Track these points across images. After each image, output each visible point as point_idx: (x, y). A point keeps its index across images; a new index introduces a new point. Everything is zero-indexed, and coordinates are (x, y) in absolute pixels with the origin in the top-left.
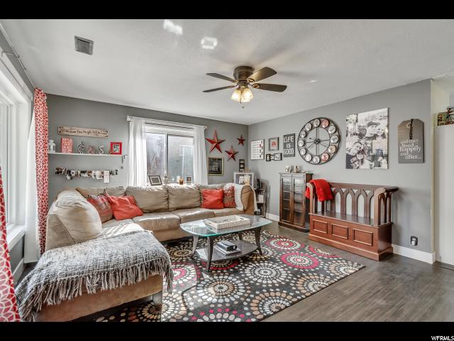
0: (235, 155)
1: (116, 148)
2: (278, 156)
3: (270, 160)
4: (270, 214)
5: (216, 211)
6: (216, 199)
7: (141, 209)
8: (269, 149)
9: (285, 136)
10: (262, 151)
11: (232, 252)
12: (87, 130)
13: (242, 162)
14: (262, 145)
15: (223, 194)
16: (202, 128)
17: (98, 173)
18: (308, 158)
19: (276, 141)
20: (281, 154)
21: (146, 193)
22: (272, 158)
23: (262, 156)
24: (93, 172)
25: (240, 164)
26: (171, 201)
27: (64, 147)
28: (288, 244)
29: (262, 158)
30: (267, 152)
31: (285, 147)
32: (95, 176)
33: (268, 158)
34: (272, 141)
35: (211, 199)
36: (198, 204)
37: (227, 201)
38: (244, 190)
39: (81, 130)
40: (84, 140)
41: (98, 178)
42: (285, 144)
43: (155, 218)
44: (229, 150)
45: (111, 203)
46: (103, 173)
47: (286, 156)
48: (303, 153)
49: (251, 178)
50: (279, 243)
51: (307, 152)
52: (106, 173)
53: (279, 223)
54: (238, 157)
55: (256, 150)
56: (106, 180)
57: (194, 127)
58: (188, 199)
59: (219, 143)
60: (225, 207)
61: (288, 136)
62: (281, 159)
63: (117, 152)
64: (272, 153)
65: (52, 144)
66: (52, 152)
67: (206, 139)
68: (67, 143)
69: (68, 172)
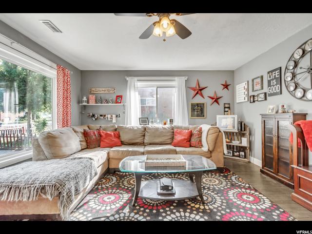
0: (219, 100)
1: (119, 99)
2: (262, 96)
3: (254, 101)
4: (255, 159)
5: (178, 149)
6: (183, 138)
7: (121, 142)
8: (253, 90)
9: (268, 73)
10: (246, 93)
11: (165, 192)
12: (104, 89)
13: (227, 106)
14: (246, 87)
15: (191, 135)
16: (184, 79)
17: (109, 116)
18: (299, 93)
19: (259, 80)
20: (265, 94)
21: (126, 130)
22: (256, 99)
23: (246, 98)
24: (106, 116)
25: (225, 108)
26: (146, 138)
27: (90, 101)
28: (251, 199)
29: (246, 100)
30: (251, 93)
31: (269, 85)
32: (107, 118)
33: (252, 99)
34: (255, 81)
35: (178, 138)
36: (169, 141)
37: (194, 140)
38: (211, 132)
39: (101, 89)
40: (102, 96)
41: (109, 119)
42: (269, 82)
43: (123, 149)
44: (212, 96)
45: (101, 136)
46: (112, 116)
47: (271, 95)
48: (292, 89)
49: (234, 121)
50: (240, 196)
51: (296, 86)
52: (114, 116)
53: (261, 171)
54: (222, 102)
55: (241, 93)
56: (114, 121)
57: (176, 78)
58: (159, 136)
59: (201, 90)
60: (191, 146)
61: (272, 72)
62: (266, 99)
63: (119, 102)
64: (255, 94)
65: (85, 99)
66: (85, 104)
67: (188, 87)
68: (92, 98)
69: (93, 116)
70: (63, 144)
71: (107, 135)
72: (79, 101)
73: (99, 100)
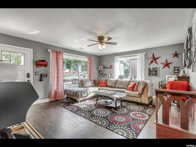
0: (170, 65)
1: (111, 67)
7: (107, 85)
15: (135, 85)
16: (143, 54)
17: (108, 74)
25: (175, 70)
26: (117, 85)
39: (105, 63)
40: (105, 66)
41: (108, 76)
44: (164, 62)
45: (99, 82)
52: (110, 74)
54: (172, 66)
56: (110, 77)
57: (138, 54)
59: (155, 59)
60: (133, 91)
65: (99, 67)
66: (99, 69)
67: (146, 58)
68: (102, 67)
69: (102, 74)
70: (85, 84)
71: (102, 82)
72: (98, 68)
73: (104, 68)
